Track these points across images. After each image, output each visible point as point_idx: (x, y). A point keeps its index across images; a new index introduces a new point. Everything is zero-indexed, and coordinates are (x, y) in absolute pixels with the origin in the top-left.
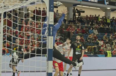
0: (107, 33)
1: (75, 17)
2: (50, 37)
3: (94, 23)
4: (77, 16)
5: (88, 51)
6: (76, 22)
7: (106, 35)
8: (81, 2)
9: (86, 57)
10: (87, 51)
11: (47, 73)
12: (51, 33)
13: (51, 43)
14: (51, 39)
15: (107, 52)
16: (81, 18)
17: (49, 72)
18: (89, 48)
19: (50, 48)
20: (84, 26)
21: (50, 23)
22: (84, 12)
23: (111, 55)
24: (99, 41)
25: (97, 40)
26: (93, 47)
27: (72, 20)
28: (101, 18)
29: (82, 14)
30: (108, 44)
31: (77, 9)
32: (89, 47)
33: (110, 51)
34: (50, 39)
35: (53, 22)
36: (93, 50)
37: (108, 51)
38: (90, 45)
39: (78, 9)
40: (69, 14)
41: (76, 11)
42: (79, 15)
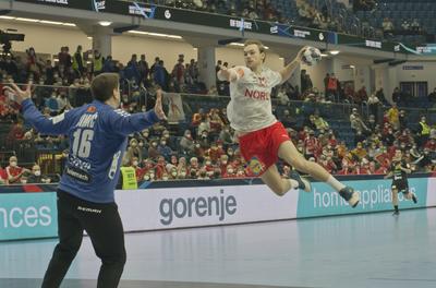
5: (42, 170)
8: (11, 5)
9: (37, 191)
16: (12, 58)
18: (45, 162)
22: (22, 40)
23: (135, 180)
26: (58, 157)
29: (16, 46)
32: (43, 157)
33: (131, 168)
36: (57, 168)
37: (123, 169)
38: (48, 153)
39: (4, 29)
42: (7, 48)
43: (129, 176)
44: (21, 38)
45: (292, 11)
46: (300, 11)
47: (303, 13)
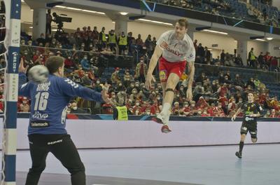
0: (120, 67)
1: (50, 31)
2: (11, 75)
3: (91, 46)
4: (55, 28)
6: (54, 43)
7: (118, 72)
10: (75, 108)
11: (5, 156)
12: (14, 67)
13: (14, 89)
14: (14, 79)
15: (117, 110)
16: (63, 33)
17: (10, 153)
19: (11, 100)
20: (69, 50)
21: (13, 45)
22: (70, 21)
23: (126, 115)
24: (102, 85)
25: (98, 82)
27: (44, 37)
28: (107, 35)
29: (66, 25)
30: (123, 92)
31: (54, 14)
33: (125, 107)
34: (11, 81)
35: (19, 41)
36: (89, 104)
37: (118, 108)
39: (58, 14)
40: (37, 24)
41: (53, 18)
42: (60, 26)
43: (122, 113)
44: (69, 20)
45: (244, 11)
46: (249, 11)
47: (251, 13)
